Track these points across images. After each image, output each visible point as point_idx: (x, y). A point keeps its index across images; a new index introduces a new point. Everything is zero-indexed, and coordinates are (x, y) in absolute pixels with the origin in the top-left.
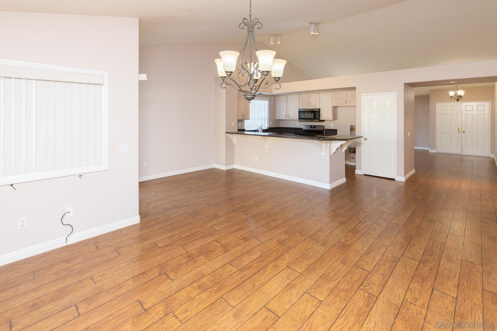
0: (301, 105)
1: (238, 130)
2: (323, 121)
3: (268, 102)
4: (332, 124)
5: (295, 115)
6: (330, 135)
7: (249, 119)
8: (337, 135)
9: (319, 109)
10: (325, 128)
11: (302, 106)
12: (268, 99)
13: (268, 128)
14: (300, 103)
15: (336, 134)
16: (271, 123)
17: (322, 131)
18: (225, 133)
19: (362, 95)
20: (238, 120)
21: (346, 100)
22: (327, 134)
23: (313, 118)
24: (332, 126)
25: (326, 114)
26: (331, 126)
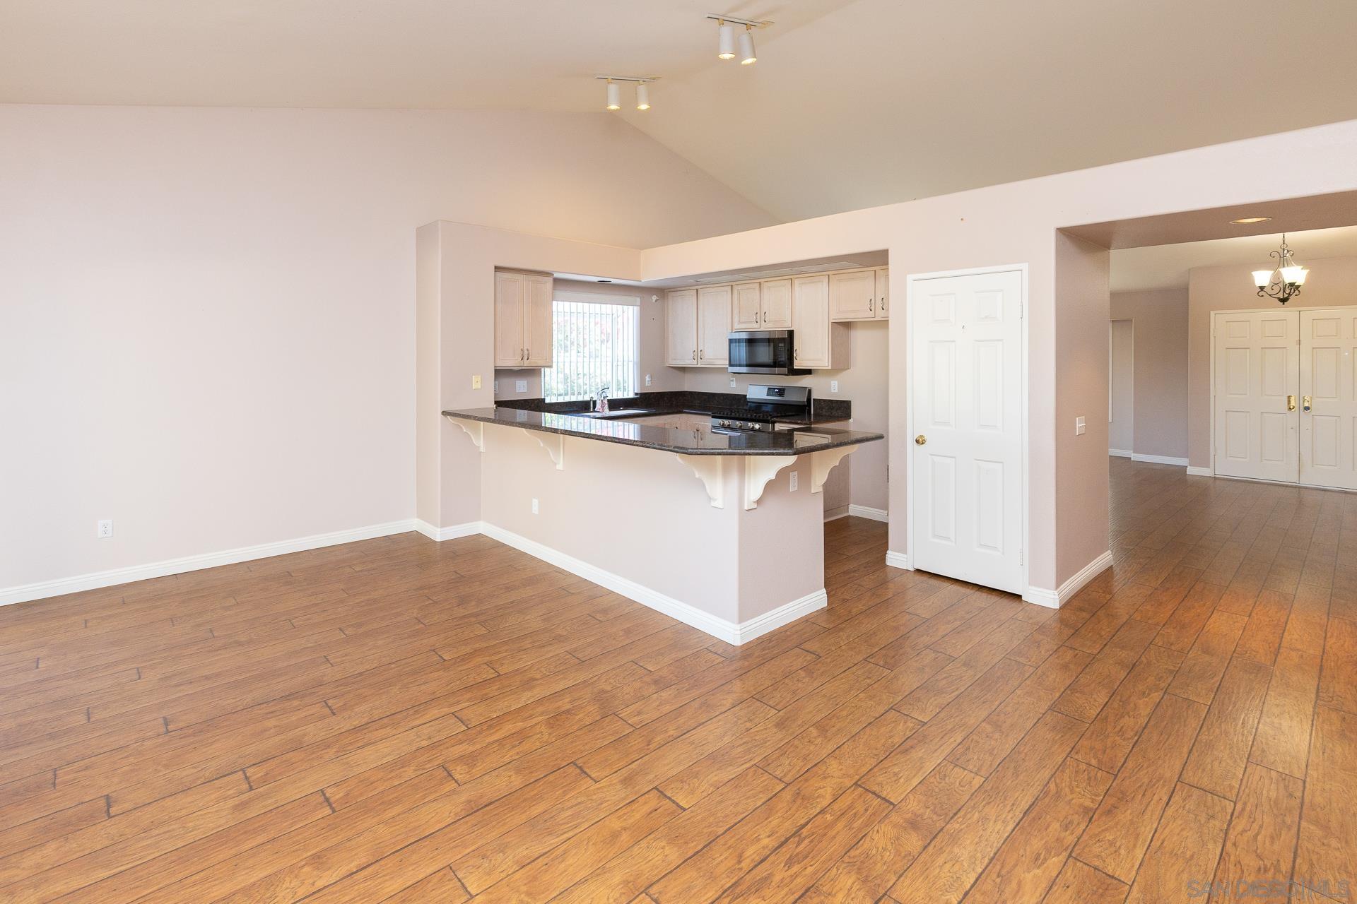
0: (736, 319)
1: (496, 402)
2: (808, 372)
3: (637, 309)
4: (836, 382)
5: (717, 353)
6: (828, 421)
7: (550, 366)
8: (851, 420)
9: (791, 333)
10: (815, 396)
11: (740, 322)
12: (638, 299)
13: (636, 394)
14: (736, 311)
15: (847, 415)
16: (647, 378)
17: (805, 406)
18: (440, 413)
19: (910, 277)
20: (496, 370)
21: (873, 301)
22: (821, 418)
23: (772, 364)
24: (836, 391)
25: (812, 351)
26: (833, 391)
